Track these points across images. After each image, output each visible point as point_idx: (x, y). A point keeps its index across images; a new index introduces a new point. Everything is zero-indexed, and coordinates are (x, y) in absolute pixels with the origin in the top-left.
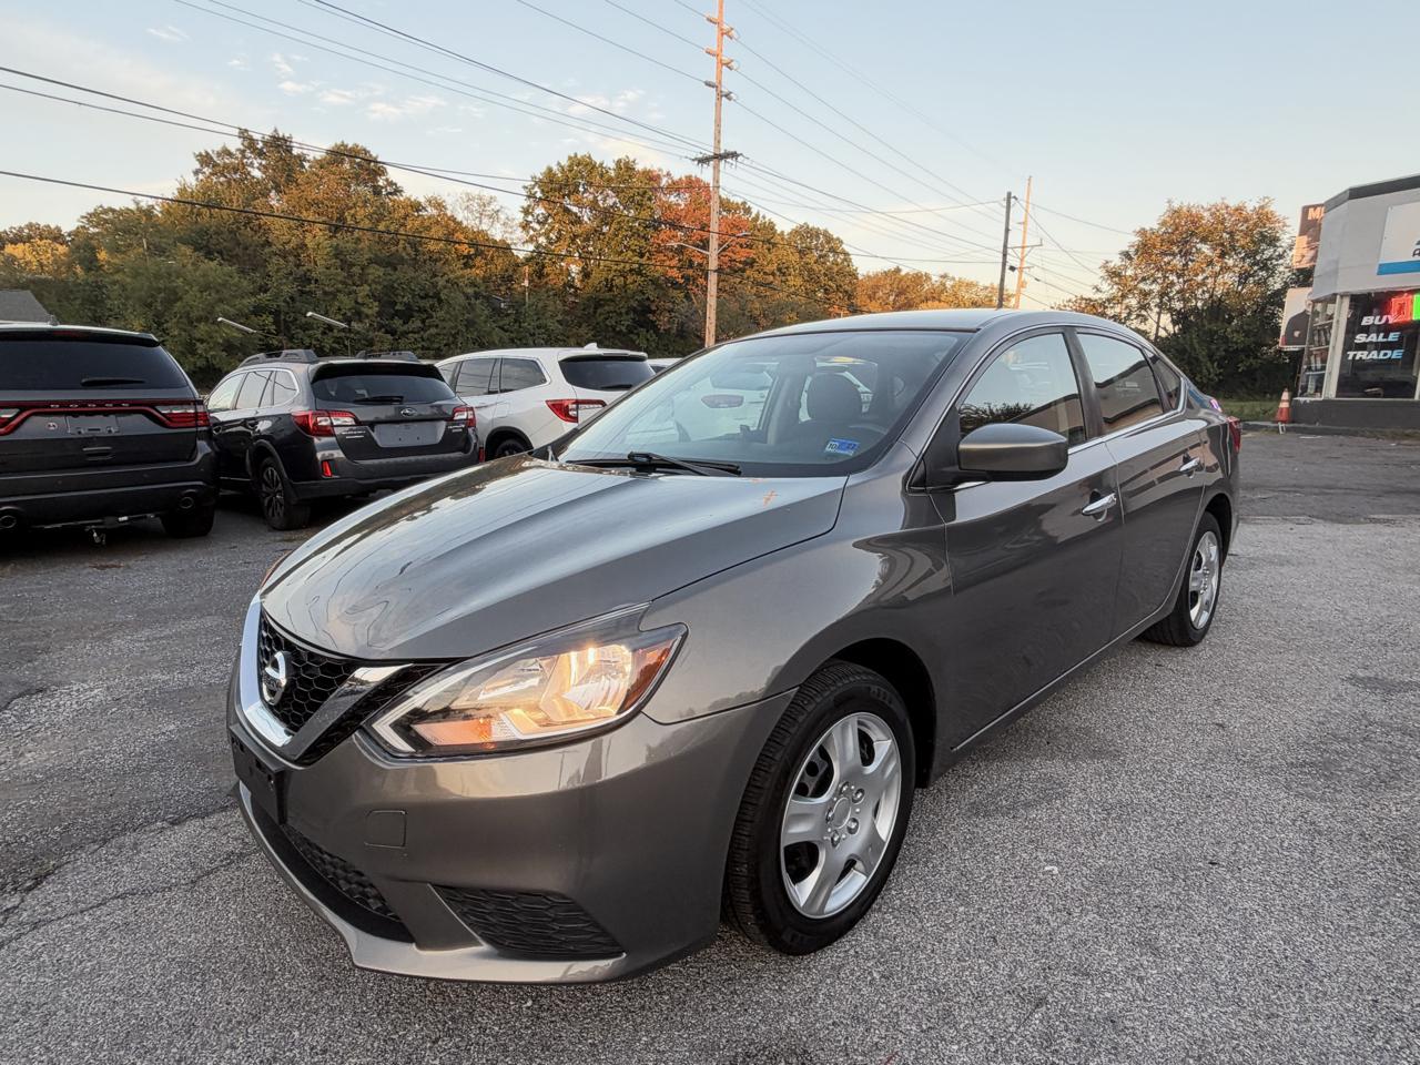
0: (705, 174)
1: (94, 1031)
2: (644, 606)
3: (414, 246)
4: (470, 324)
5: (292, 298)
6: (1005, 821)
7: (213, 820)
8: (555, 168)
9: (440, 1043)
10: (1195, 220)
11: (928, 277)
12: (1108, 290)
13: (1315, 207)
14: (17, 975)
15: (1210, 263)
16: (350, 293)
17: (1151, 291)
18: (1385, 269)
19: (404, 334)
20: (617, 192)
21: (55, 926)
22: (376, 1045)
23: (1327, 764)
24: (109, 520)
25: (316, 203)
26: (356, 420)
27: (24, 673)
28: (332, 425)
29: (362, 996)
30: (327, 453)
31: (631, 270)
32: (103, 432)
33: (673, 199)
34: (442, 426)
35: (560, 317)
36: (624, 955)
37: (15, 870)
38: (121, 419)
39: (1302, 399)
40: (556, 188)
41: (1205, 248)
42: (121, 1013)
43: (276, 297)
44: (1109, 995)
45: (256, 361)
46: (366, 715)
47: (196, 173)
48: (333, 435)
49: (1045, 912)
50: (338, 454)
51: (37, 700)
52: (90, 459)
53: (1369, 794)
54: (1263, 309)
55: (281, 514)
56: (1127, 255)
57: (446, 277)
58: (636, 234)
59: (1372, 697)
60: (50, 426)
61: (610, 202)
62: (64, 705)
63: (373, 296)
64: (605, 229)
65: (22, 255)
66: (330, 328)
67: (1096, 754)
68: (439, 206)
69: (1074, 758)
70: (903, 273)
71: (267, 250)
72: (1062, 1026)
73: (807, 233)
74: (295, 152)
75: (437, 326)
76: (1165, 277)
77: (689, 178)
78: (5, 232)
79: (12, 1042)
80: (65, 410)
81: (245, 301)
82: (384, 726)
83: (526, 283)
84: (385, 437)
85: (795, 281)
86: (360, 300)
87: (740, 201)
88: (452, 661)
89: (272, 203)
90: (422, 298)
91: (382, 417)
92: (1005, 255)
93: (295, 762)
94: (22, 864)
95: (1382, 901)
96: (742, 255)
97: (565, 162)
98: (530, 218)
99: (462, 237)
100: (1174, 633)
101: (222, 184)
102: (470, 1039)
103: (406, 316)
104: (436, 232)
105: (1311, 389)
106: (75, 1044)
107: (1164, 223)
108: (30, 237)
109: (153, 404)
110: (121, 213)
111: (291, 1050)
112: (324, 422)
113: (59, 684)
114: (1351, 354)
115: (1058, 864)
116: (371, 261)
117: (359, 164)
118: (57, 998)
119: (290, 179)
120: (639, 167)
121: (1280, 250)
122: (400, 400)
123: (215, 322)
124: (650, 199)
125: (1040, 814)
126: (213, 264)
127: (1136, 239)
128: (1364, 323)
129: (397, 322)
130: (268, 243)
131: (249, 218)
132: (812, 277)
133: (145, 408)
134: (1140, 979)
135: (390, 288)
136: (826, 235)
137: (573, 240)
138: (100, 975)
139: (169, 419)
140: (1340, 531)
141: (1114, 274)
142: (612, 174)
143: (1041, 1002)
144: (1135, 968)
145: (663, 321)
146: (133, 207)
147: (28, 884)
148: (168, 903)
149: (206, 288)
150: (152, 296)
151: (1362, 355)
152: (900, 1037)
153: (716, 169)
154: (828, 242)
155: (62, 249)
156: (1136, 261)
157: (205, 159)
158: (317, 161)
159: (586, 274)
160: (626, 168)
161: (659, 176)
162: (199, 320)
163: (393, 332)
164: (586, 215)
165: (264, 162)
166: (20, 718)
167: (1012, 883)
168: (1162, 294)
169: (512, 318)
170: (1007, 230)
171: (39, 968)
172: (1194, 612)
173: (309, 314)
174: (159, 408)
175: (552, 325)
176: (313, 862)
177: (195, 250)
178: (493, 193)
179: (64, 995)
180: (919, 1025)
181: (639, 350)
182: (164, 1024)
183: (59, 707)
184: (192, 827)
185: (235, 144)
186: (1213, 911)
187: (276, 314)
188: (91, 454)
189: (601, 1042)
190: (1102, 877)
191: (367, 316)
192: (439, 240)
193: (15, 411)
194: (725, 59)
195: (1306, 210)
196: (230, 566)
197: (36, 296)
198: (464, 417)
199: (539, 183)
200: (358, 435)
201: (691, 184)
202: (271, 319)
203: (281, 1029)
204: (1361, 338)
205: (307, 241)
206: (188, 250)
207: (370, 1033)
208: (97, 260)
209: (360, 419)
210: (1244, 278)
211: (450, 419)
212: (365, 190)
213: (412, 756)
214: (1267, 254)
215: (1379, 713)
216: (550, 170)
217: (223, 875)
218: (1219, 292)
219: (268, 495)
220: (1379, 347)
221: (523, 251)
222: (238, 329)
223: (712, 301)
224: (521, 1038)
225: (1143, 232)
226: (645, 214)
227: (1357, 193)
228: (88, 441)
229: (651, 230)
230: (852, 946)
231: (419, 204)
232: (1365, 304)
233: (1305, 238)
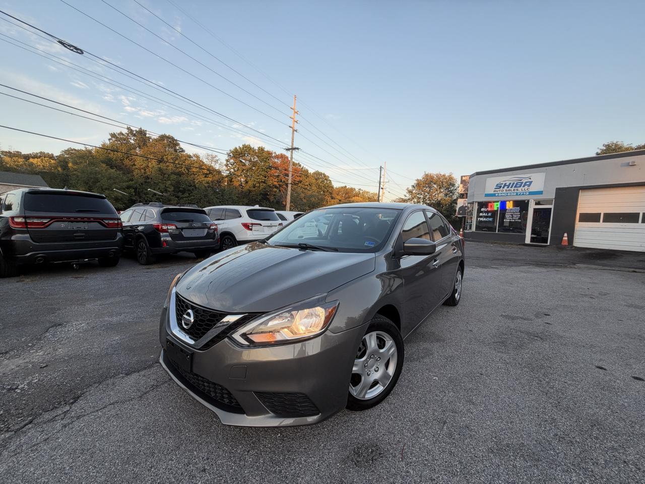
0: (288, 154)
1: (113, 458)
2: (326, 294)
3: (187, 169)
4: (206, 196)
5: (142, 184)
6: (417, 363)
7: (142, 373)
8: (238, 148)
9: (250, 452)
10: (432, 178)
11: (355, 189)
12: (408, 196)
13: (464, 176)
14: (75, 438)
15: (437, 190)
16: (163, 183)
17: (421, 197)
18: (487, 195)
19: (182, 198)
20: (258, 156)
21: (86, 418)
22: (226, 455)
23: (503, 343)
24: (81, 261)
25: (154, 153)
26: (176, 227)
27: (52, 318)
28: (168, 229)
29: (217, 437)
30: (165, 238)
31: (262, 182)
32: (82, 228)
33: (276, 160)
34: (206, 230)
35: (237, 195)
36: (320, 414)
37: (64, 396)
38: (89, 224)
39: (466, 231)
40: (238, 154)
41: (435, 186)
42: (123, 450)
43: (136, 183)
44: (464, 419)
45: (139, 206)
46: (229, 332)
47: (109, 140)
48: (168, 232)
49: (438, 392)
50: (169, 239)
51: (59, 329)
52: (76, 238)
53: (518, 351)
54: (451, 204)
55: (145, 259)
56: (413, 186)
57: (198, 180)
58: (264, 170)
59: (509, 321)
60: (63, 225)
61: (255, 160)
62: (71, 330)
63: (171, 184)
64: (254, 168)
65: (36, 163)
66: (155, 194)
67: (438, 340)
68: (198, 157)
69: (432, 342)
70: (347, 188)
71: (134, 167)
72: (453, 430)
73: (318, 174)
74: (147, 135)
75: (194, 196)
76: (424, 194)
77: (281, 154)
78: (30, 154)
79: (79, 466)
80: (69, 220)
81: (124, 184)
82: (237, 336)
83: (226, 184)
84: (186, 233)
85: (314, 188)
86: (167, 186)
87: (297, 162)
88: (263, 313)
89: (137, 151)
90: (189, 186)
91: (184, 227)
92: (380, 185)
93: (199, 349)
94: (66, 393)
95: (531, 384)
96: (298, 179)
97: (241, 146)
98: (228, 163)
99: (205, 167)
100: (451, 302)
101: (119, 144)
102: (261, 450)
103: (183, 192)
104: (196, 165)
105: (468, 228)
106: (107, 464)
107: (424, 178)
108: (40, 157)
109: (103, 219)
110: (78, 151)
111: (195, 459)
112: (164, 227)
113: (67, 322)
114: (479, 219)
115: (437, 376)
116: (172, 173)
117: (170, 142)
118: (95, 446)
119: (145, 144)
120: (266, 150)
121: (455, 188)
122: (192, 221)
123: (112, 190)
124: (269, 160)
125: (427, 360)
126: (113, 171)
127: (416, 182)
128: (482, 210)
129: (180, 194)
130: (134, 165)
131: (128, 155)
132: (319, 187)
133: (99, 221)
134: (472, 413)
135: (178, 183)
136: (324, 174)
137: (243, 171)
138: (111, 436)
139: (108, 225)
140: (485, 270)
141: (410, 192)
142: (257, 151)
143: (445, 423)
144: (469, 410)
145: (272, 198)
146: (84, 149)
147: (71, 401)
148: (132, 406)
149: (110, 178)
150: (88, 180)
151: (482, 219)
152: (405, 437)
153: (292, 152)
154: (325, 177)
155: (53, 162)
156: (416, 188)
157: (113, 135)
158: (155, 139)
159: (247, 182)
160: (261, 150)
161: (272, 153)
162: (106, 189)
163: (178, 197)
164: (247, 163)
165: (135, 138)
166: (53, 335)
167: (425, 383)
168: (424, 198)
169: (220, 195)
170: (380, 177)
171: (84, 434)
172: (456, 295)
173: (149, 189)
174: (104, 221)
175: (235, 198)
176: (198, 387)
177: (107, 165)
178: (216, 154)
179: (98, 445)
180: (410, 433)
181: (272, 208)
182: (142, 453)
183: (69, 331)
184: (135, 376)
185: (125, 131)
186: (486, 389)
187: (135, 189)
188: (76, 236)
189: (308, 447)
190: (451, 380)
191: (169, 191)
192: (197, 168)
193: (49, 220)
194: (296, 120)
195: (462, 177)
196: (127, 278)
197: (42, 177)
198: (214, 227)
199: (232, 152)
200: (177, 232)
201: (282, 156)
202: (133, 190)
203: (189, 451)
204: (481, 214)
205: (149, 165)
206: (104, 165)
207: (223, 451)
208: (68, 166)
209: (178, 227)
210: (446, 195)
211: (209, 228)
212: (172, 150)
213: (248, 346)
214: (452, 189)
215: (512, 326)
216: (236, 148)
217: (152, 394)
218: (439, 199)
219: (140, 252)
220: (486, 217)
221: (225, 173)
222: (121, 193)
223: (289, 193)
224: (279, 448)
225: (418, 180)
226: (267, 164)
227: (478, 174)
228: (76, 231)
229: (269, 169)
230: (382, 408)
231: (190, 156)
232: (482, 205)
233: (462, 185)
